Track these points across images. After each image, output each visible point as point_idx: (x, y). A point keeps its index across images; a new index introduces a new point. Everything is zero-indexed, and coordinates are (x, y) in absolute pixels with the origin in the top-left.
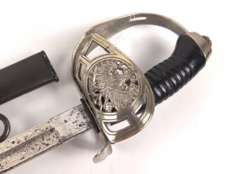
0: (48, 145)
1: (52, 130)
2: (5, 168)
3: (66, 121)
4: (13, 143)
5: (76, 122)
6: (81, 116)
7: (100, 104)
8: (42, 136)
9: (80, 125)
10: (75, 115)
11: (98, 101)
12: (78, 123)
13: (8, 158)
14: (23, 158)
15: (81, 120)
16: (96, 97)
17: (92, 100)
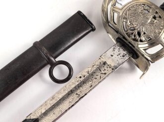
0: (105, 74)
1: (105, 63)
2: (81, 96)
3: (112, 56)
4: (80, 77)
5: (119, 54)
6: (121, 50)
7: (137, 37)
8: (99, 69)
9: (123, 56)
10: (117, 50)
11: (135, 36)
12: (121, 55)
13: (81, 88)
14: (91, 86)
15: (123, 52)
16: (132, 34)
17: (129, 36)
